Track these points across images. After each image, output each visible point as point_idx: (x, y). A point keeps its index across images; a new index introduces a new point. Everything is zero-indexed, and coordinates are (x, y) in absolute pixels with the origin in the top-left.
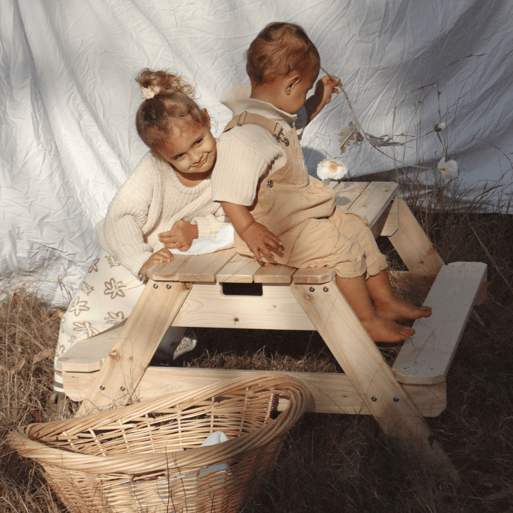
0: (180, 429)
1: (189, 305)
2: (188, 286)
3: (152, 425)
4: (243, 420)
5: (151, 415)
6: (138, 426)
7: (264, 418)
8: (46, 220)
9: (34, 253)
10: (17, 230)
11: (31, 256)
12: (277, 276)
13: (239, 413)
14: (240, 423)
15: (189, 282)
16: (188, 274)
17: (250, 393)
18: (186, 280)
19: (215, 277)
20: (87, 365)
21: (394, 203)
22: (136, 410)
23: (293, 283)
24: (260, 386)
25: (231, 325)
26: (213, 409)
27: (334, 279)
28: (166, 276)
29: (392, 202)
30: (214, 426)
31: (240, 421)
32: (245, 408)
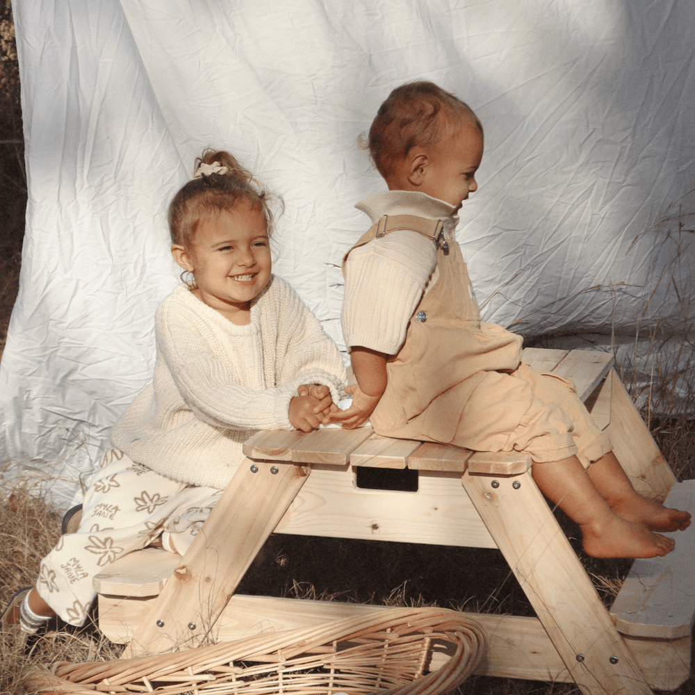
0: (281, 688)
1: (304, 501)
2: (305, 471)
3: (238, 679)
4: (380, 677)
5: (237, 663)
6: (217, 678)
7: (414, 674)
8: (71, 378)
9: (48, 429)
10: (25, 396)
11: (43, 433)
12: (443, 460)
13: (375, 666)
14: (375, 681)
15: (306, 464)
16: (306, 451)
17: (393, 637)
18: (303, 460)
19: (348, 457)
20: (140, 585)
21: (605, 383)
22: (216, 654)
23: (467, 473)
24: (409, 625)
25: (367, 534)
26: (333, 660)
27: (530, 470)
28: (273, 453)
29: (604, 380)
30: (335, 685)
31: (376, 679)
32: (384, 660)
